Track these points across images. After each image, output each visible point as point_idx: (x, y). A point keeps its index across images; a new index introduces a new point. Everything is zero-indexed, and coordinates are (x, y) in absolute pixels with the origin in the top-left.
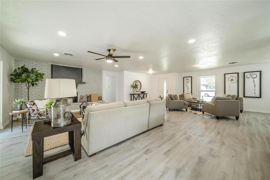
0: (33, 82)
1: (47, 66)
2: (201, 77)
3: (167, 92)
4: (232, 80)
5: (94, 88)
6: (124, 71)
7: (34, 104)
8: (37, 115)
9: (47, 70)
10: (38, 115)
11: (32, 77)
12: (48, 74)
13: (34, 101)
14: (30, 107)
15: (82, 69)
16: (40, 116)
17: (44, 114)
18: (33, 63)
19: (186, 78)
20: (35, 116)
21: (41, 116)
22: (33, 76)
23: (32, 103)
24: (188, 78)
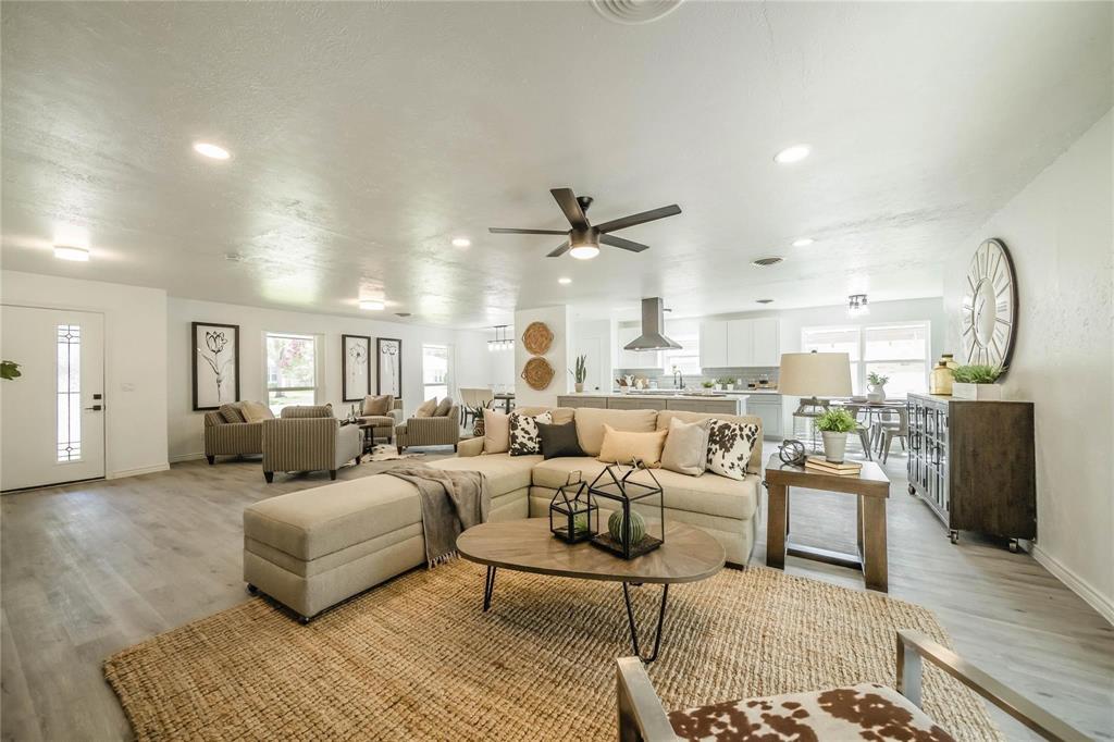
2: (269, 334)
3: (97, 408)
4: (359, 355)
19: (211, 330)
24: (219, 330)
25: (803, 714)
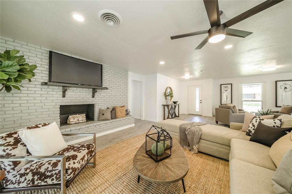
0: (9, 80)
1: (40, 54)
2: (243, 85)
3: (201, 102)
4: (286, 88)
5: (118, 96)
6: (158, 74)
7: (17, 141)
8: (30, 177)
9: (40, 60)
10: (33, 176)
11: (8, 66)
12: (43, 69)
13: (16, 133)
14: (4, 154)
15: (102, 65)
16: (40, 179)
17: (54, 172)
18: (7, 43)
19: (225, 86)
20: (22, 179)
21: (43, 180)
22: (12, 66)
23: (11, 140)
24: (227, 85)
25: (78, 152)
